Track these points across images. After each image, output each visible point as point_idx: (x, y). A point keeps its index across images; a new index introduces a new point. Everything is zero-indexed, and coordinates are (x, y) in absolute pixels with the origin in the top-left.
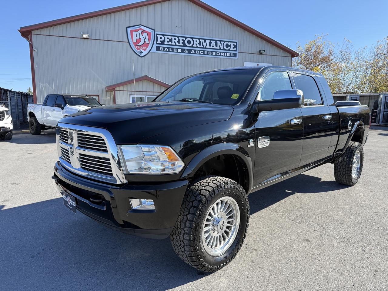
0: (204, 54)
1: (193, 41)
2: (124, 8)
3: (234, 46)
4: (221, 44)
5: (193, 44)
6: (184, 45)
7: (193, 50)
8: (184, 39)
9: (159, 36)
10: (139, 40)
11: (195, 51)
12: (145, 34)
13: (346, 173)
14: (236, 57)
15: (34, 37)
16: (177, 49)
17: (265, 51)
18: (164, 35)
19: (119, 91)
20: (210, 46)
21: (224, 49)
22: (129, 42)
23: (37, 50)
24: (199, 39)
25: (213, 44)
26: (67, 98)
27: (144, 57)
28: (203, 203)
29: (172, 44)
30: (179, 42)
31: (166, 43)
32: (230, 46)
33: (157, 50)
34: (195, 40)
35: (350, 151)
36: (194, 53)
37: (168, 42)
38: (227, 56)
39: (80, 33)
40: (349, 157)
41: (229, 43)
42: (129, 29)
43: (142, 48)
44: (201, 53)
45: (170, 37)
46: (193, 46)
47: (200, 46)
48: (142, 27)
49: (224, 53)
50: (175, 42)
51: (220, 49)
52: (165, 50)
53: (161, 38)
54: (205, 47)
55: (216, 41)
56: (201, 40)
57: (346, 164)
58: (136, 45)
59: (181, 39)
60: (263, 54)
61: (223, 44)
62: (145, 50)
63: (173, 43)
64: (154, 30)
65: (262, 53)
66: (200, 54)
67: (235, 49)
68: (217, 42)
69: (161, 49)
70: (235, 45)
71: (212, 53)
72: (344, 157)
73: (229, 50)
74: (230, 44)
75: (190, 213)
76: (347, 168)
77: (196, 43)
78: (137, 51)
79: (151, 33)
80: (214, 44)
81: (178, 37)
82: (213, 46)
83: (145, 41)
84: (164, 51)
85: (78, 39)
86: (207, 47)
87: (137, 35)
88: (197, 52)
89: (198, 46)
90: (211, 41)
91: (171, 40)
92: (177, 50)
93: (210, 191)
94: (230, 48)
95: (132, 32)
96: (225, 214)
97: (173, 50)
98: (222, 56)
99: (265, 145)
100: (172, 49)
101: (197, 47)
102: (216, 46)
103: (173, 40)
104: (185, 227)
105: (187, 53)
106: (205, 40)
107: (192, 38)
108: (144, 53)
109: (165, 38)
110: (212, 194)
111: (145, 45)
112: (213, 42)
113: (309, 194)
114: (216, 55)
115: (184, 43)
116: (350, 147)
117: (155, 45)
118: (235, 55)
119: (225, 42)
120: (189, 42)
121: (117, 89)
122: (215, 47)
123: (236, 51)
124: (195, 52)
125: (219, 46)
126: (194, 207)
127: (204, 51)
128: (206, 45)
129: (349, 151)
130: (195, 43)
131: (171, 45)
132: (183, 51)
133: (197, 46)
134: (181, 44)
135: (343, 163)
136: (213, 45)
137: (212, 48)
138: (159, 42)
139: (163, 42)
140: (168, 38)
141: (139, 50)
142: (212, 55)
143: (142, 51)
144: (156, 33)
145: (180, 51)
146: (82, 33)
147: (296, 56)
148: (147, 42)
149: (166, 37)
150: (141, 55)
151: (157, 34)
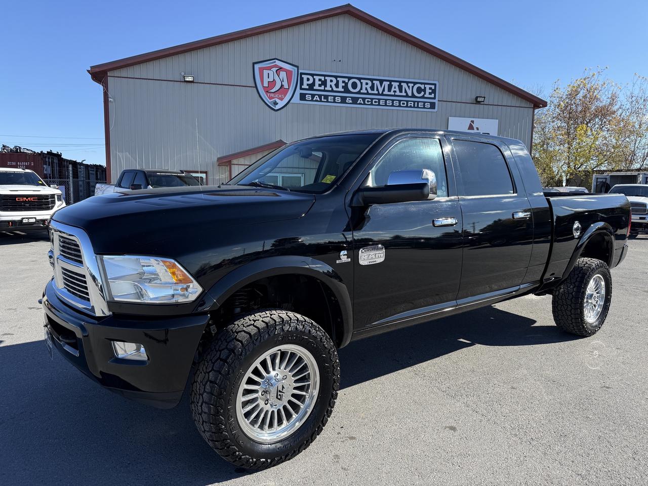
0: (379, 105)
1: (361, 83)
2: (249, 33)
3: (431, 91)
4: (409, 87)
5: (361, 89)
6: (346, 90)
7: (361, 98)
8: (346, 80)
9: (305, 77)
10: (272, 83)
11: (364, 99)
12: (283, 74)
13: (571, 314)
14: (434, 109)
15: (111, 81)
16: (335, 97)
17: (485, 97)
18: (312, 75)
19: (237, 165)
20: (390, 91)
21: (413, 96)
22: (256, 87)
23: (115, 102)
24: (372, 80)
25: (395, 88)
26: (150, 176)
27: (280, 111)
28: (237, 354)
29: (326, 89)
30: (337, 85)
31: (316, 87)
32: (424, 90)
33: (301, 99)
34: (364, 82)
35: (580, 275)
36: (363, 103)
37: (320, 85)
38: (419, 106)
39: (180, 74)
40: (577, 285)
41: (423, 85)
42: (257, 66)
43: (277, 95)
44: (374, 103)
45: (323, 78)
46: (362, 91)
47: (373, 92)
48: (278, 63)
49: (414, 102)
50: (331, 86)
51: (407, 96)
52: (314, 99)
53: (308, 79)
54: (381, 93)
55: (400, 82)
56: (374, 82)
57: (572, 298)
58: (267, 92)
59: (340, 80)
60: (483, 103)
61: (413, 87)
62: (282, 99)
63: (328, 88)
64: (297, 67)
65: (479, 102)
66: (372, 104)
67: (433, 96)
68: (402, 84)
69: (308, 97)
70: (433, 88)
71: (393, 103)
72: (569, 285)
73: (423, 97)
74: (425, 88)
75: (214, 370)
76: (573, 305)
77: (366, 86)
78: (269, 102)
79: (292, 71)
80: (397, 87)
81: (336, 77)
82: (395, 92)
83: (282, 86)
84: (312, 100)
85: (177, 83)
86: (384, 93)
87: (270, 75)
88: (368, 101)
89: (370, 91)
90: (392, 83)
91: (324, 83)
92: (334, 99)
93: (252, 334)
94: (425, 94)
95: (261, 70)
96: (290, 373)
97: (328, 99)
98: (411, 107)
99: (374, 260)
100: (326, 97)
101: (368, 93)
102: (401, 91)
103: (329, 83)
104: (205, 391)
105: (351, 103)
106: (381, 82)
107: (360, 79)
108: (281, 104)
109: (314, 80)
110: (256, 340)
111: (282, 90)
112: (395, 85)
113: (499, 347)
114: (400, 106)
115: (345, 87)
116: (582, 267)
117: (298, 91)
118: (433, 106)
119: (415, 83)
120: (354, 85)
121: (235, 161)
122: (398, 93)
123: (434, 98)
124: (364, 101)
125: (406, 92)
126: (221, 360)
127: (379, 100)
128: (384, 90)
129: (578, 274)
130: (364, 86)
131: (324, 91)
132: (343, 100)
133: (368, 91)
134: (340, 89)
135: (567, 295)
136: (395, 90)
137: (393, 94)
138: (305, 86)
139: (311, 87)
140: (320, 80)
141: (273, 100)
142: (393, 105)
143: (278, 101)
144: (300, 71)
145: (338, 99)
146: (183, 74)
147: (542, 106)
148: (286, 86)
149: (317, 78)
150: (275, 107)
151: (302, 74)
